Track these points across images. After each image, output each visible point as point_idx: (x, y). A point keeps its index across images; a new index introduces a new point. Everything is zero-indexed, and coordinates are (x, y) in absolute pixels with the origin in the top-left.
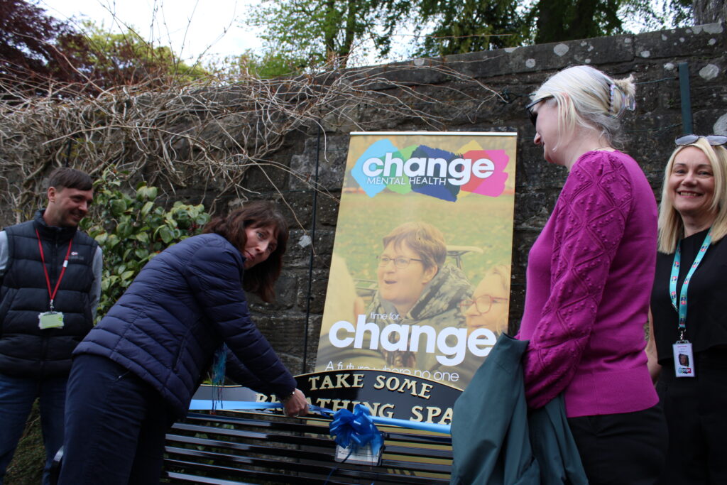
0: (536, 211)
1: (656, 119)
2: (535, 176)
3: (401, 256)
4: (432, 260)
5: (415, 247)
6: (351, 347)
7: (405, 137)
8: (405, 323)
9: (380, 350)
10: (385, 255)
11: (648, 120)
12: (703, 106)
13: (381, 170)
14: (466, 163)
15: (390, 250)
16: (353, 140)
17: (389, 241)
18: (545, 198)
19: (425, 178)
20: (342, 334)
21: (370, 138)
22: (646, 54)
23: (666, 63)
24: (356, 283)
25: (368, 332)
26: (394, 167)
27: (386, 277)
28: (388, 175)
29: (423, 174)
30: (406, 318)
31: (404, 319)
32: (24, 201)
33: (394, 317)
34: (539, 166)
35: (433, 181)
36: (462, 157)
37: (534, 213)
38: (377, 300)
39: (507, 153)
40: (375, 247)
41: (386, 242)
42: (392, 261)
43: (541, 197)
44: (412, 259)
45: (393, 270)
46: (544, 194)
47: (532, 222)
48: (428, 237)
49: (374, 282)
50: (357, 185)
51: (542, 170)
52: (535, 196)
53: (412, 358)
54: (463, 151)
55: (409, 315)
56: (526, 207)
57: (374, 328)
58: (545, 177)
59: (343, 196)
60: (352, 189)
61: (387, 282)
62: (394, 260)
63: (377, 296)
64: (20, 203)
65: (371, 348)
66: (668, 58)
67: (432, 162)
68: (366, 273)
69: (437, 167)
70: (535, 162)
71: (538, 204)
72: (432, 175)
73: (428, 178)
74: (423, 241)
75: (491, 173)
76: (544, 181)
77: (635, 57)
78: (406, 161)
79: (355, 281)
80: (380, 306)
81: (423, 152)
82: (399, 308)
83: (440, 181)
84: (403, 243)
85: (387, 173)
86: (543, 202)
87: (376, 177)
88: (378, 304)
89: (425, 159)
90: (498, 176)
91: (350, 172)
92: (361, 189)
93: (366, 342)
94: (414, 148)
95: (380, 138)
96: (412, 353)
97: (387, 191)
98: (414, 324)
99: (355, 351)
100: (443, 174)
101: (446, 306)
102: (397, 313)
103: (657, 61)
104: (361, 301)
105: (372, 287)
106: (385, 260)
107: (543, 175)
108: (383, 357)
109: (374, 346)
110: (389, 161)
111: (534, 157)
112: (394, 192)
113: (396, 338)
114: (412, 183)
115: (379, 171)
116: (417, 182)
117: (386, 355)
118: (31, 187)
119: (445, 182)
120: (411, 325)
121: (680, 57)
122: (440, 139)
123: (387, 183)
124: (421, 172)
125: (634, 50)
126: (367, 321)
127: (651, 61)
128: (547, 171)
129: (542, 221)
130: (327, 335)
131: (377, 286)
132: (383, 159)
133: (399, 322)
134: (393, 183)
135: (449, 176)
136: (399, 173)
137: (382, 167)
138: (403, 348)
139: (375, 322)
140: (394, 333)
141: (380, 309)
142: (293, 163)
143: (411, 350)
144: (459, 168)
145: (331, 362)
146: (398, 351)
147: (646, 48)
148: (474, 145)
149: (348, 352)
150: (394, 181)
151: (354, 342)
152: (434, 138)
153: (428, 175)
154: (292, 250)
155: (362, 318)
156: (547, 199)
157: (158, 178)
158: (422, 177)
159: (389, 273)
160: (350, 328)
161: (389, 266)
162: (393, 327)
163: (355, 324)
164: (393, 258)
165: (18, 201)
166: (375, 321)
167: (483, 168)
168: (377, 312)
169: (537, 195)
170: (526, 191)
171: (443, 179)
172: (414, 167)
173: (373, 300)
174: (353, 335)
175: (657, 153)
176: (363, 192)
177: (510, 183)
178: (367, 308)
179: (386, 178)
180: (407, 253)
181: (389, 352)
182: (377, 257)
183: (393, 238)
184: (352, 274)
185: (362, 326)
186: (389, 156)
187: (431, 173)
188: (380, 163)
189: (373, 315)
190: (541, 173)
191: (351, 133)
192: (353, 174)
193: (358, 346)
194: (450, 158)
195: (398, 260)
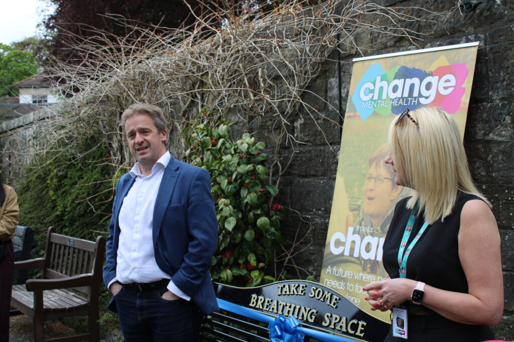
0: (500, 121)
2: (499, 85)
3: (379, 175)
6: (342, 254)
7: (391, 58)
8: (375, 236)
9: (359, 258)
10: (370, 174)
13: (373, 94)
14: (433, 80)
15: (372, 170)
16: (355, 66)
17: (373, 161)
18: (508, 107)
19: (401, 100)
20: (338, 243)
21: (366, 63)
24: (349, 199)
25: (353, 242)
26: (381, 88)
27: (369, 194)
28: (377, 99)
29: (400, 96)
30: (377, 231)
31: (376, 232)
32: (184, 128)
33: (370, 230)
34: (502, 74)
35: (407, 101)
36: (431, 74)
37: (498, 123)
38: (361, 215)
39: (468, 66)
40: (363, 166)
41: (371, 161)
42: (373, 179)
43: (503, 105)
44: (386, 178)
45: (373, 188)
46: (506, 102)
47: (497, 133)
49: (360, 198)
50: (355, 110)
51: (504, 77)
52: (499, 105)
53: (377, 265)
54: (432, 68)
55: (379, 228)
56: (491, 117)
57: (357, 238)
58: (507, 84)
59: (346, 121)
60: (352, 114)
61: (369, 199)
62: (374, 178)
63: (361, 210)
64: (182, 130)
65: (354, 256)
67: (409, 82)
68: (356, 190)
69: (412, 87)
70: (499, 69)
71: (501, 114)
72: (407, 96)
73: (403, 98)
75: (452, 89)
76: (506, 89)
78: (391, 82)
79: (349, 197)
80: (363, 219)
81: (405, 73)
82: (375, 222)
83: (413, 101)
85: (376, 98)
86: (505, 112)
87: (368, 101)
88: (361, 218)
89: (403, 80)
90: (458, 89)
91: (351, 98)
92: (358, 113)
93: (352, 250)
94: (396, 69)
95: (373, 62)
96: (378, 261)
97: (375, 114)
98: (381, 237)
99: (344, 258)
100: (416, 94)
102: (372, 227)
104: (351, 214)
105: (359, 203)
106: (369, 178)
108: (361, 264)
110: (379, 84)
111: (497, 65)
112: (380, 115)
113: (369, 248)
114: (392, 104)
115: (371, 95)
116: (395, 103)
117: (363, 263)
118: (186, 116)
119: (416, 101)
120: (379, 238)
122: (417, 57)
123: (375, 106)
124: (398, 94)
126: (354, 233)
128: (509, 78)
129: (505, 130)
130: (329, 243)
131: (362, 203)
132: (374, 84)
133: (372, 235)
134: (380, 106)
135: (420, 95)
136: (384, 97)
137: (373, 91)
138: (373, 258)
139: (358, 234)
140: (369, 244)
141: (362, 222)
142: (329, 86)
143: (377, 259)
144: (429, 86)
145: (329, 266)
146: (369, 260)
148: (442, 61)
149: (340, 258)
150: (381, 103)
151: (344, 250)
152: (413, 57)
153: (404, 96)
154: (333, 164)
155: (351, 229)
156: (510, 108)
158: (399, 98)
159: (371, 190)
160: (343, 240)
161: (371, 184)
162: (368, 239)
163: (346, 235)
164: (374, 176)
165: (181, 128)
167: (447, 84)
168: (360, 225)
169: (500, 105)
170: (492, 101)
171: (415, 98)
172: (395, 89)
173: (359, 214)
174: (344, 244)
176: (359, 116)
177: (466, 99)
178: (354, 221)
179: (374, 101)
180: (383, 172)
181: (365, 260)
182: (364, 176)
183: (375, 158)
184: (347, 192)
185: (351, 237)
186: (379, 78)
187: (406, 95)
188: (371, 87)
189: (358, 227)
190: (504, 80)
191: (354, 60)
192: (353, 100)
193: (347, 253)
194: (422, 75)
195: (377, 179)
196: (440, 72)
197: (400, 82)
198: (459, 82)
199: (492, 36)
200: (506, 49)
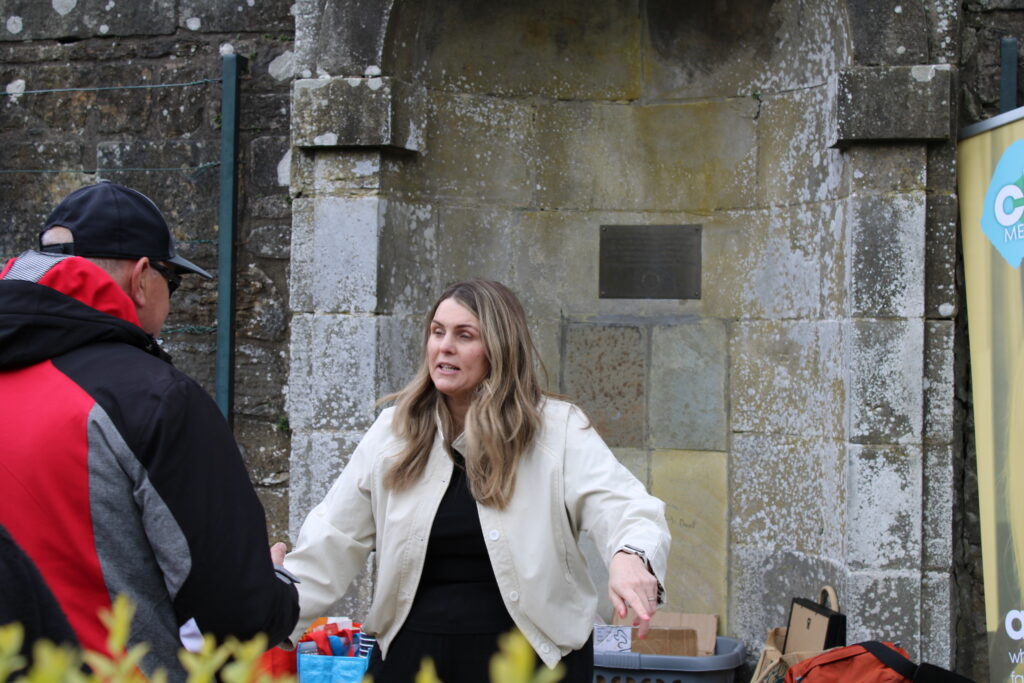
1: (195, 148)
11: (182, 148)
12: (265, 130)
22: (194, 24)
23: (222, 42)
66: (228, 32)
77: (177, 27)
103: (211, 38)
107: (19, 236)
121: (246, 34)
125: (177, 13)
127: (202, 38)
147: (196, 13)
175: (193, 207)
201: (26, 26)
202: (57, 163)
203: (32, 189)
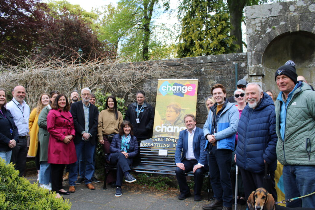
1: (230, 77)
2: (202, 90)
4: (178, 111)
5: (174, 108)
6: (160, 132)
7: (171, 80)
8: (172, 126)
9: (167, 132)
11: (228, 77)
12: (241, 74)
14: (186, 87)
15: (168, 109)
16: (159, 81)
20: (158, 129)
21: (163, 81)
22: (229, 60)
23: (233, 62)
25: (164, 128)
26: (169, 88)
35: (178, 92)
36: (185, 86)
39: (196, 85)
41: (168, 107)
43: (204, 95)
44: (174, 111)
48: (177, 106)
50: (160, 93)
54: (185, 84)
55: (173, 124)
57: (165, 127)
59: (157, 96)
60: (159, 94)
61: (168, 117)
63: (166, 120)
66: (234, 61)
67: (178, 87)
68: (163, 114)
69: (179, 88)
74: (176, 107)
75: (192, 90)
77: (226, 60)
78: (172, 87)
79: (161, 116)
80: (167, 122)
81: (176, 85)
82: (171, 122)
83: (180, 92)
84: (172, 107)
85: (167, 90)
87: (165, 91)
90: (194, 90)
91: (158, 90)
92: (161, 94)
93: (164, 130)
94: (174, 83)
95: (165, 81)
96: (174, 133)
97: (167, 94)
100: (181, 90)
101: (181, 122)
102: (170, 124)
103: (231, 62)
104: (162, 121)
105: (165, 118)
107: (204, 90)
108: (168, 134)
109: (165, 131)
110: (168, 87)
112: (169, 95)
116: (174, 92)
120: (174, 126)
121: (237, 61)
122: (180, 81)
123: (167, 92)
124: (175, 90)
125: (226, 58)
126: (164, 126)
127: (230, 62)
130: (155, 129)
132: (166, 86)
133: (171, 126)
134: (169, 92)
135: (182, 91)
136: (170, 90)
137: (166, 88)
138: (172, 132)
140: (170, 128)
142: (144, 85)
144: (184, 89)
145: (156, 135)
146: (171, 132)
147: (229, 58)
148: (188, 83)
152: (178, 81)
155: (163, 125)
157: (108, 88)
159: (169, 114)
160: (160, 127)
161: (168, 113)
162: (170, 127)
166: (166, 126)
167: (190, 89)
168: (166, 123)
170: (200, 94)
172: (174, 88)
174: (161, 129)
175: (230, 85)
176: (162, 95)
177: (196, 92)
178: (164, 122)
180: (172, 110)
181: (169, 132)
182: (166, 111)
183: (169, 106)
185: (163, 127)
186: (168, 85)
187: (178, 90)
188: (166, 87)
189: (165, 124)
191: (159, 79)
192: (159, 90)
193: (162, 131)
194: (182, 86)
195: (170, 111)
196: (188, 85)
197: (175, 87)
198: (194, 88)
199: (201, 78)
200: (205, 82)
201: (203, 61)
202: (210, 79)
203: (206, 83)
